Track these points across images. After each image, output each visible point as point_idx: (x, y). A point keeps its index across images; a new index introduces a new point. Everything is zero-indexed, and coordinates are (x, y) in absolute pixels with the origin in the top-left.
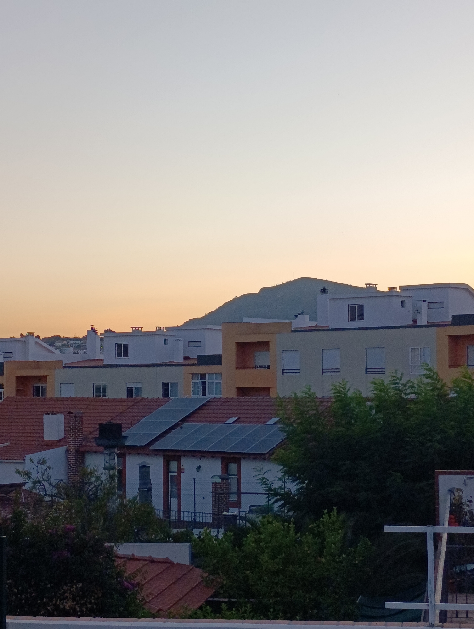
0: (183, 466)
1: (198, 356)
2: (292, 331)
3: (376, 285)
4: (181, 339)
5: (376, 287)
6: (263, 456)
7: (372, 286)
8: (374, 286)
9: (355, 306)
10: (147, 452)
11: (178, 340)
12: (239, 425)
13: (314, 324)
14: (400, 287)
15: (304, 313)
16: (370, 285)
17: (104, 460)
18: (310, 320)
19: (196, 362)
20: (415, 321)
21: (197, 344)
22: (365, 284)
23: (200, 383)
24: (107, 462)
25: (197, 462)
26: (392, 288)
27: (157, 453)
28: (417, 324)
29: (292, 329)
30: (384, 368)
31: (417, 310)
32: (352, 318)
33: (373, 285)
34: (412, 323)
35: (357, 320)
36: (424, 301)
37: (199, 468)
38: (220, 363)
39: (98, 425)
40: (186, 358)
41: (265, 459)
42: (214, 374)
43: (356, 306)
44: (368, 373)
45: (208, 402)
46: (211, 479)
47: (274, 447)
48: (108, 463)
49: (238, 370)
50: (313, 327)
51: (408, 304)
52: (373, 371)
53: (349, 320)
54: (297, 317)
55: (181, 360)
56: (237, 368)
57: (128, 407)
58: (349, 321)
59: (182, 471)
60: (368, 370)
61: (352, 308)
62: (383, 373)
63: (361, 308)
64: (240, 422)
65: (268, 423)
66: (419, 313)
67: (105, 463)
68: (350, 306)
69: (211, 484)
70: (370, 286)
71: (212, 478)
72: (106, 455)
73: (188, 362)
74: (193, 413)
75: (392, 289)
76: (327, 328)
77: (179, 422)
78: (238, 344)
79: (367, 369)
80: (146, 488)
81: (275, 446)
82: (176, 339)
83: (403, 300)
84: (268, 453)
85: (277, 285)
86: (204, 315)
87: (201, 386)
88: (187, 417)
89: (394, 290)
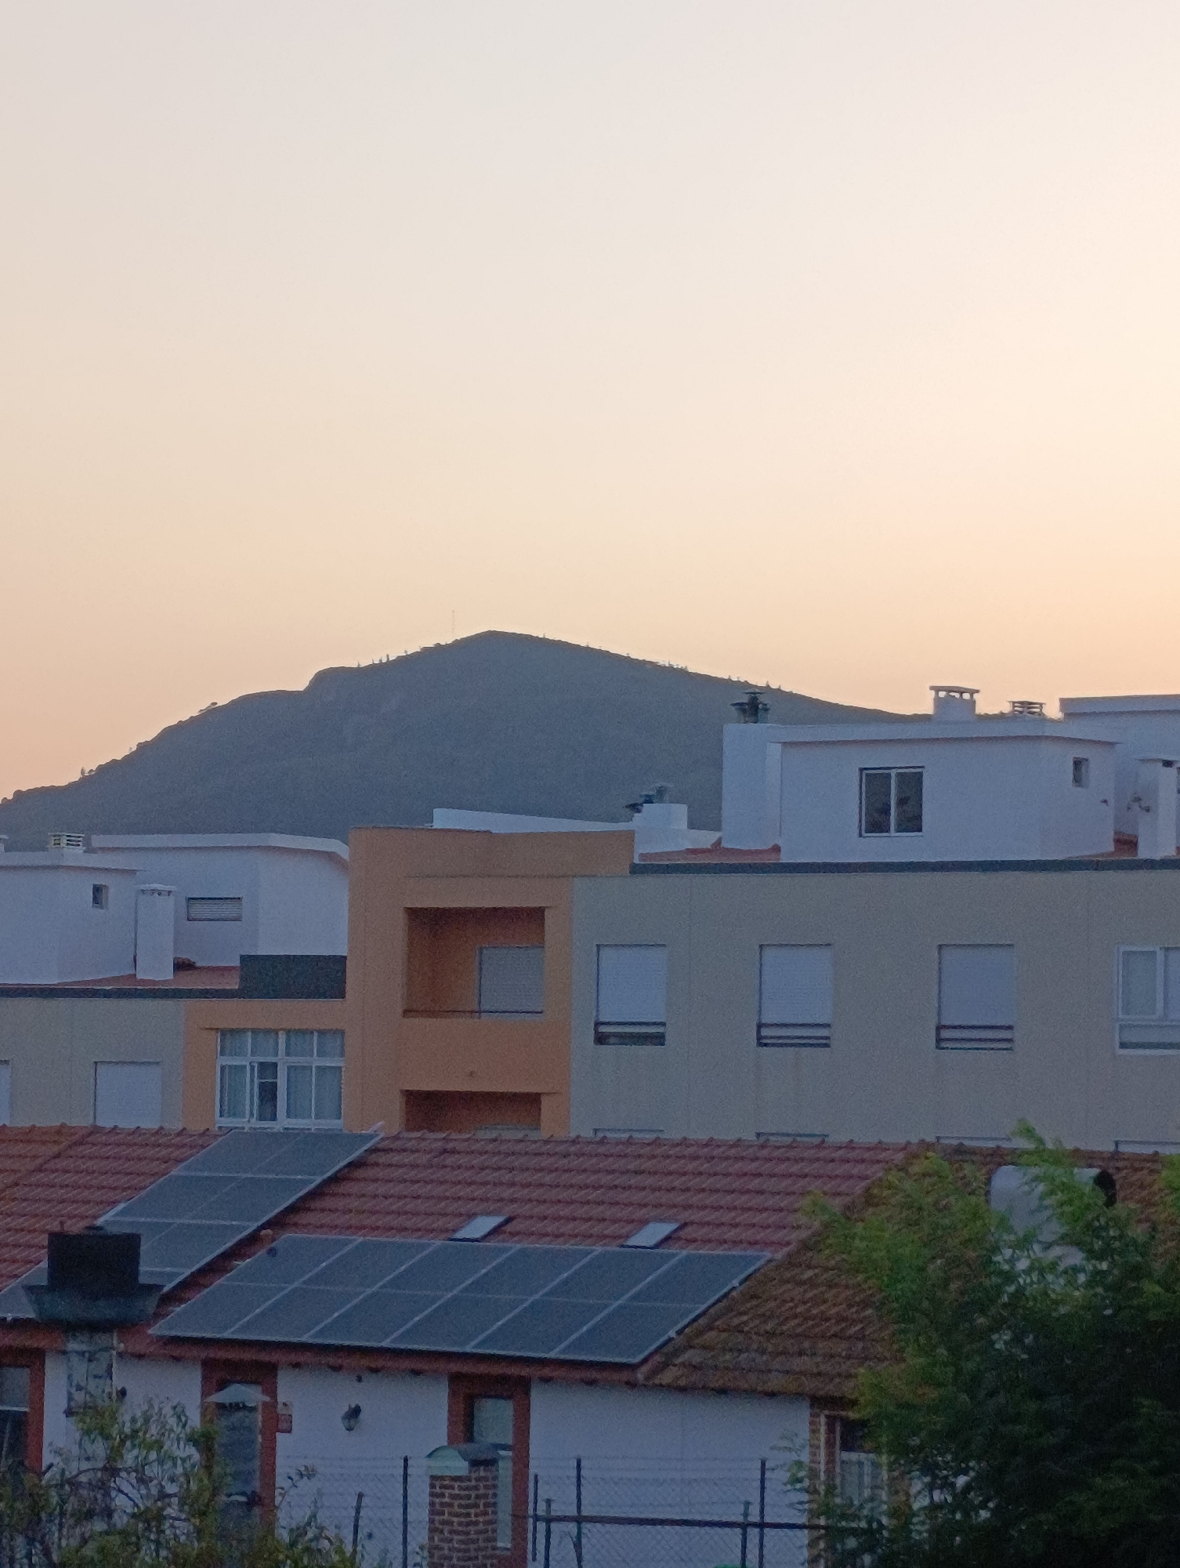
0: (285, 1404)
1: (243, 958)
2: (636, 870)
3: (972, 692)
4: (168, 888)
5: (973, 703)
6: (625, 1376)
7: (957, 695)
8: (966, 696)
9: (889, 775)
10: (140, 1347)
11: (153, 891)
12: (515, 1246)
13: (705, 839)
14: (1065, 703)
15: (667, 797)
16: (952, 694)
17: (69, 1377)
18: (692, 825)
19: (234, 984)
20: (1126, 843)
21: (227, 910)
22: (932, 688)
23: (252, 1068)
24: (79, 1388)
25: (344, 1392)
26: (1027, 705)
27: (176, 1353)
28: (1136, 854)
29: (636, 861)
30: (1010, 1028)
31: (1138, 799)
32: (876, 824)
33: (961, 691)
34: (1111, 848)
35: (893, 833)
36: (1168, 764)
37: (355, 1413)
38: (338, 991)
39: (46, 1236)
40: (182, 966)
41: (632, 1385)
42: (312, 1033)
43: (893, 773)
44: (944, 1045)
45: (374, 1150)
46: (426, 1462)
47: (670, 1340)
48: (83, 1392)
49: (416, 1021)
50: (703, 851)
51: (1099, 768)
52: (985, 1040)
53: (863, 833)
54: (639, 811)
55: (163, 973)
56: (407, 1012)
57: (39, 1161)
58: (861, 836)
59: (283, 1425)
60: (945, 1034)
61: (874, 781)
62: (1008, 1046)
63: (913, 782)
64: (513, 1234)
65: (631, 1242)
66: (1148, 810)
67: (73, 1390)
68: (867, 772)
69: (428, 1481)
70: (948, 696)
71: (430, 1456)
72: (75, 1359)
73: (188, 982)
74: (317, 1193)
75: (1026, 710)
76: (771, 859)
77: (263, 1227)
78: (413, 913)
79: (939, 1028)
80: (243, 1494)
81: (672, 1333)
82: (142, 887)
83: (1081, 756)
84: (645, 1361)
85: (384, 661)
86: (75, 777)
87: (256, 1081)
88: (293, 1209)
89: (1033, 713)
